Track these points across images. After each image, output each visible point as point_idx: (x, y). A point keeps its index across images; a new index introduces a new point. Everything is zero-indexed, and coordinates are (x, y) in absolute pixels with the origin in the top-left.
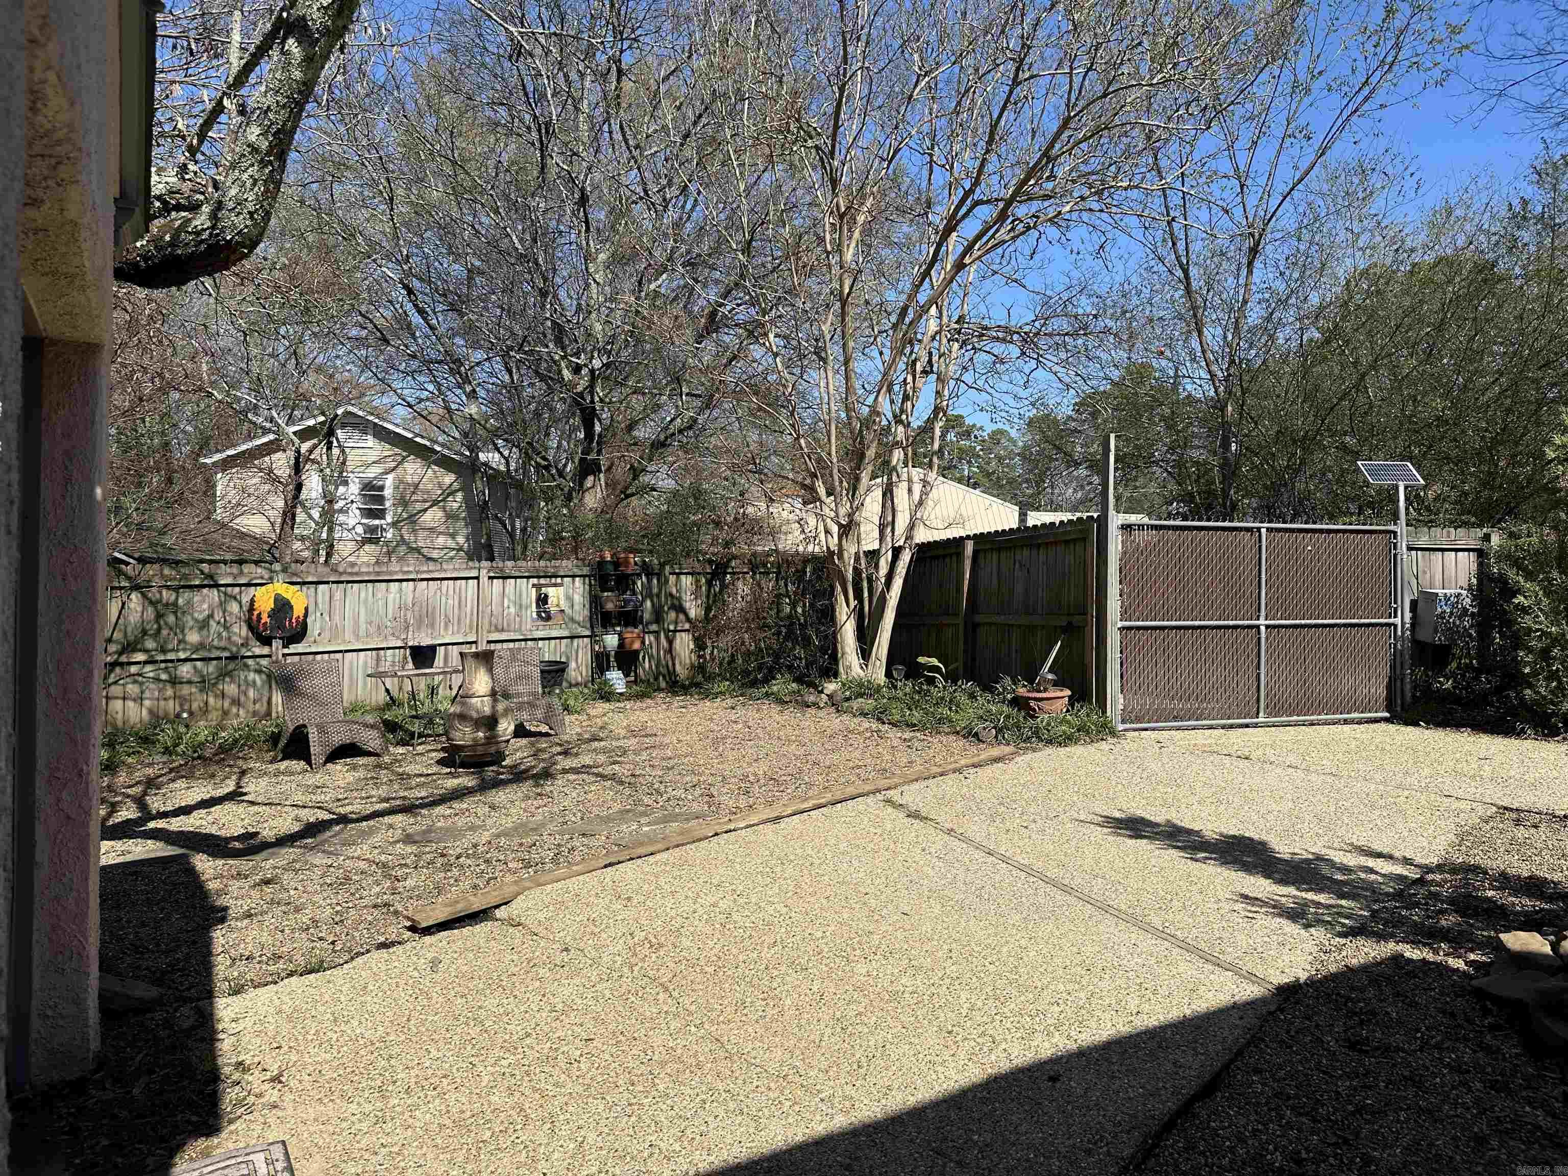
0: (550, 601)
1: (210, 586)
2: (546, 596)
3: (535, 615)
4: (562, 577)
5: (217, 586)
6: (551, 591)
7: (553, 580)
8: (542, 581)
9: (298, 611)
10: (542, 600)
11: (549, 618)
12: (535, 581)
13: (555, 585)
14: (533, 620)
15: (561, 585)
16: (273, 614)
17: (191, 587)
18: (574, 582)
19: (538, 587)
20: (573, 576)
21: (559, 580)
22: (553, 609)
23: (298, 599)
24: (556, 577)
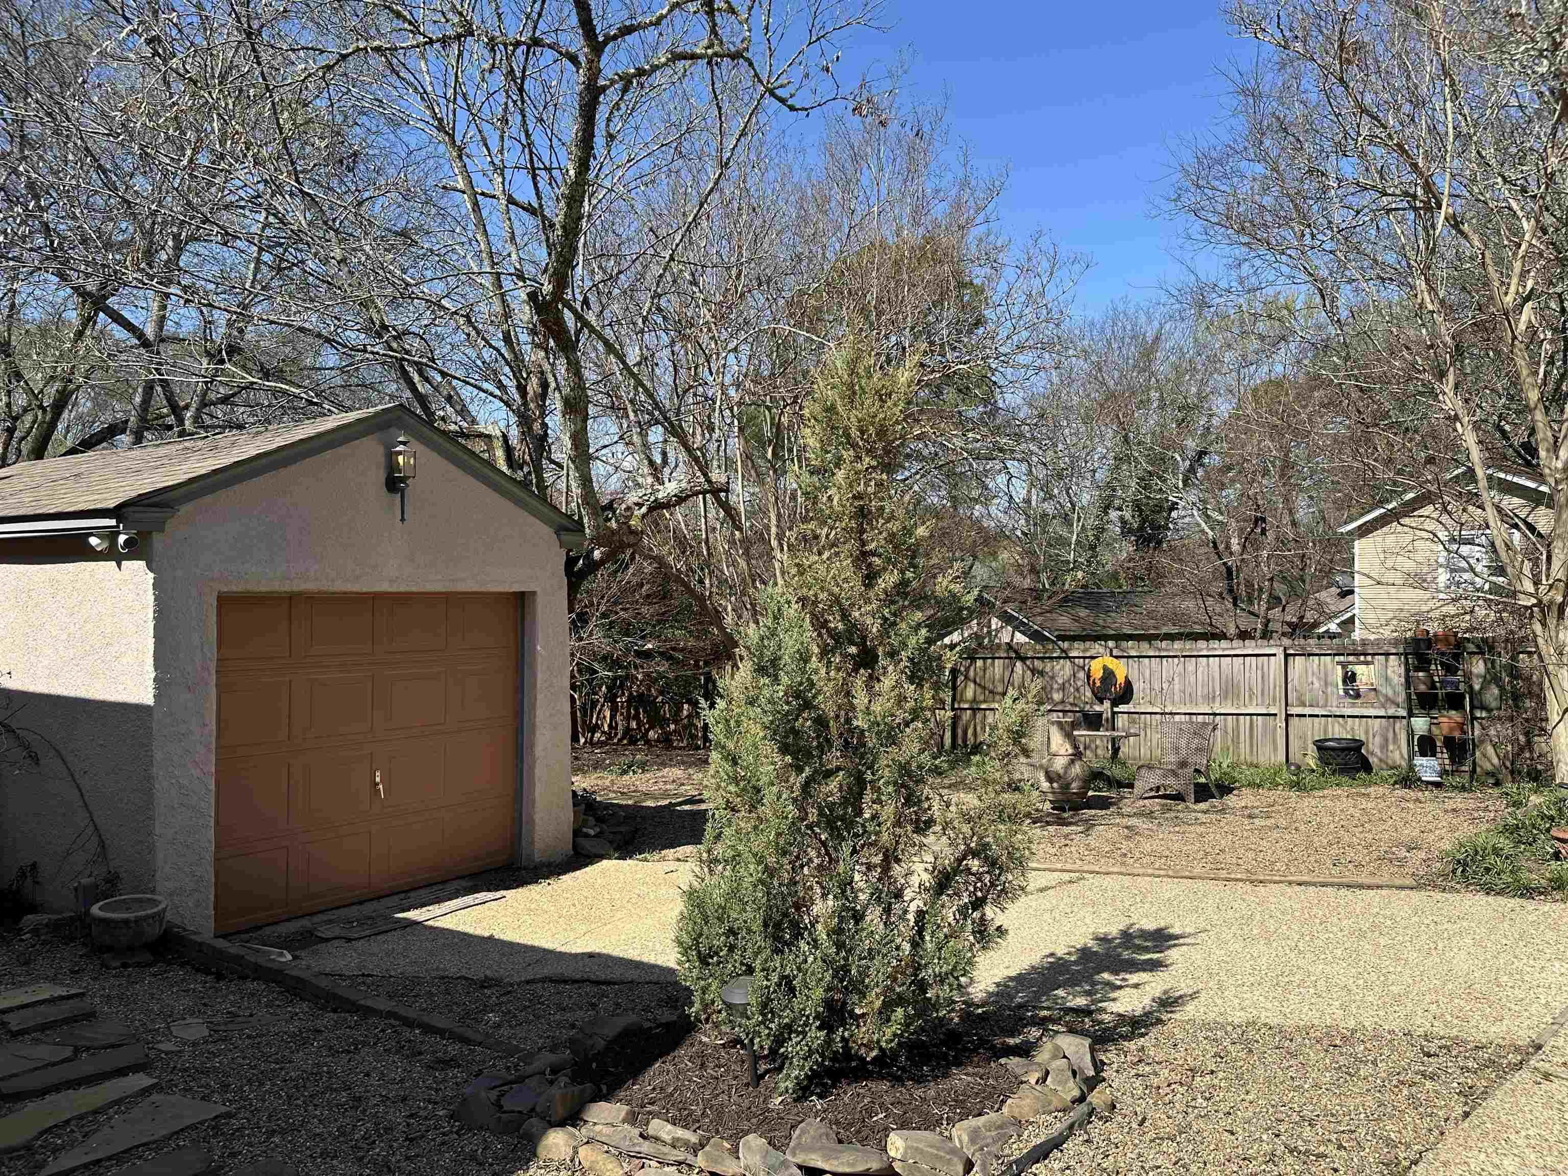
0: (1358, 677)
1: (1064, 658)
2: (1354, 674)
3: (1341, 692)
4: (1374, 655)
5: (1068, 657)
6: (1360, 669)
7: (1362, 658)
8: (1351, 658)
9: (1121, 679)
10: (1350, 678)
11: (1358, 695)
12: (1342, 658)
13: (1367, 663)
14: (1339, 697)
15: (1372, 663)
16: (1103, 679)
17: (1051, 658)
18: (1387, 660)
19: (1344, 665)
20: (1387, 654)
21: (1369, 658)
22: (1363, 688)
23: (1121, 670)
24: (1365, 655)
